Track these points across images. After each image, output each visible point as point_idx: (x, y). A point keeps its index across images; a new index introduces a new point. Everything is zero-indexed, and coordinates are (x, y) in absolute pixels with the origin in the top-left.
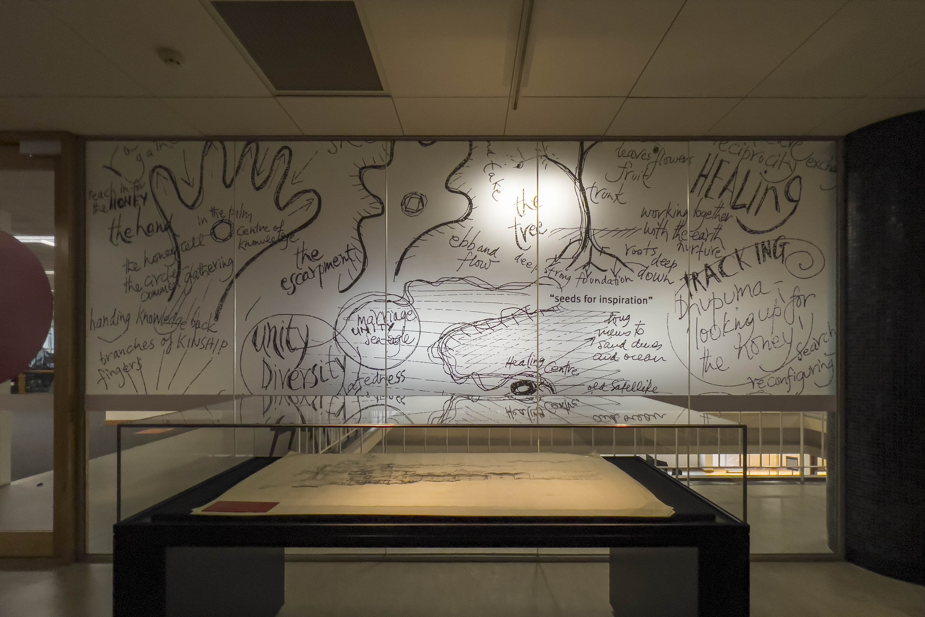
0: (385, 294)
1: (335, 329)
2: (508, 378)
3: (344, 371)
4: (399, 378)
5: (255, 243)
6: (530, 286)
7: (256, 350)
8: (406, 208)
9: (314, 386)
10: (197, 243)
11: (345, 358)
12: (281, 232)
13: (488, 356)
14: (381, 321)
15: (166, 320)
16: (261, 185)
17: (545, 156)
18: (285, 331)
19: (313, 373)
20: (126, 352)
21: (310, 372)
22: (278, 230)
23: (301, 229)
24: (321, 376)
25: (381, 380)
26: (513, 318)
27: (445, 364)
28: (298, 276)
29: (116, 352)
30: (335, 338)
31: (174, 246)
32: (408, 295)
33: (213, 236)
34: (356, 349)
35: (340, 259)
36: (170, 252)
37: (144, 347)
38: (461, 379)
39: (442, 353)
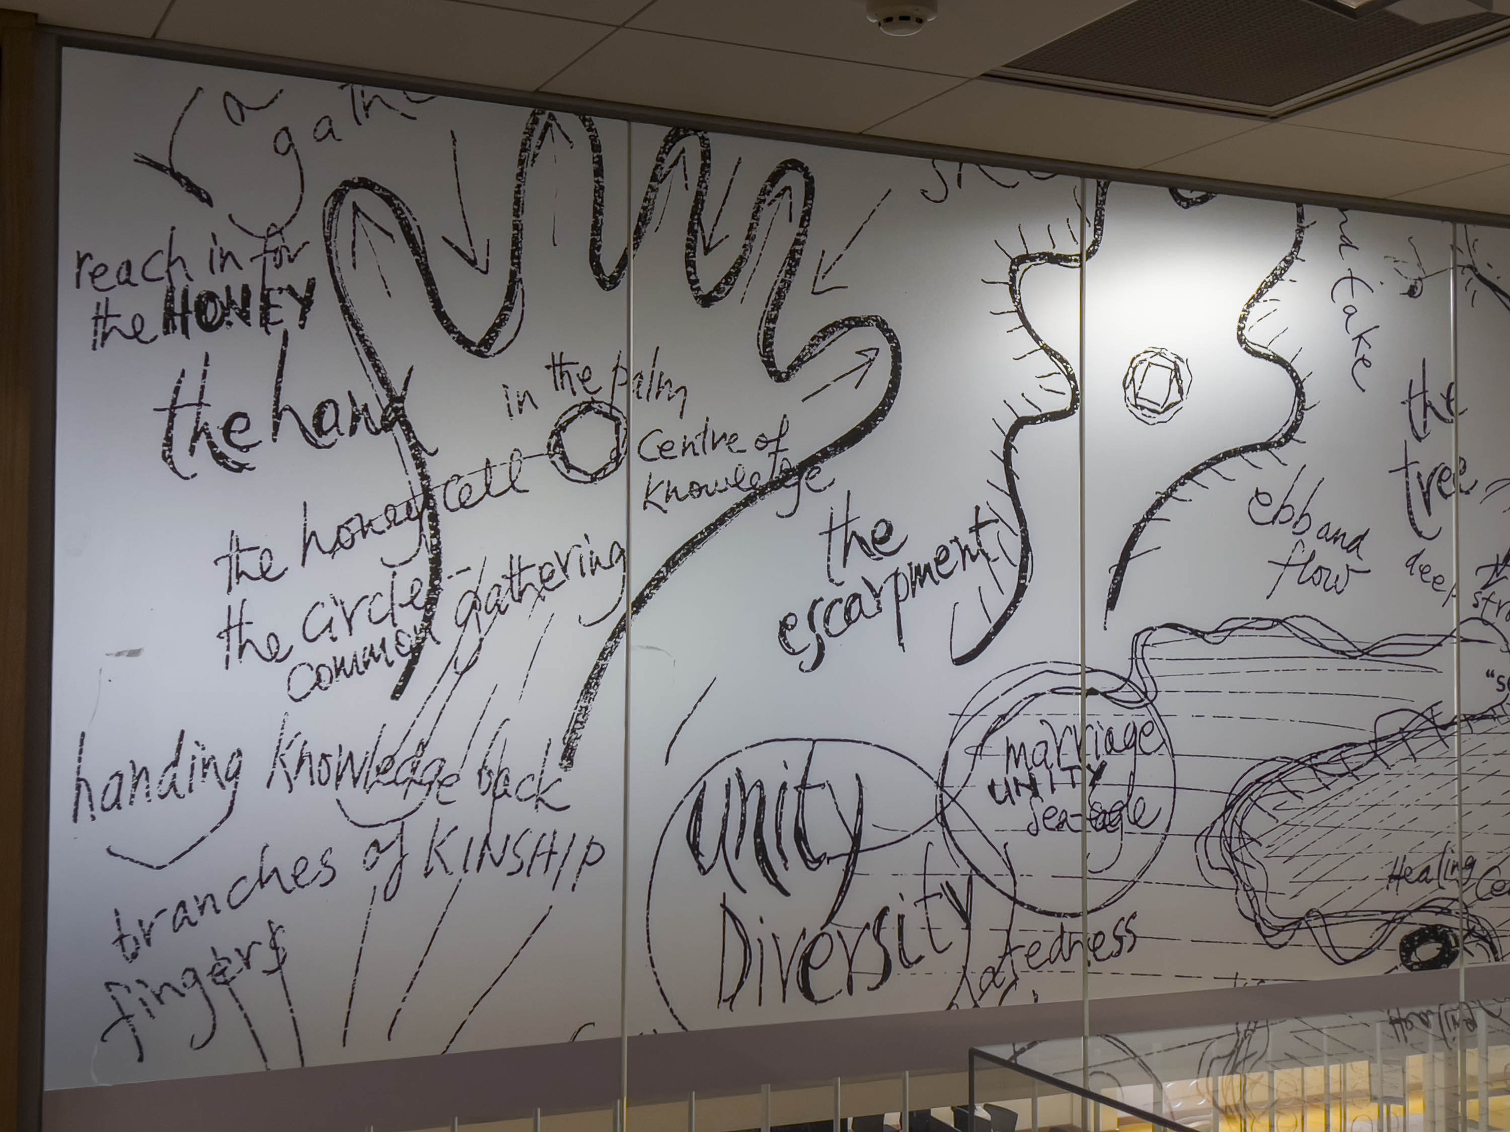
0: (1079, 669)
1: (941, 785)
2: (1394, 921)
3: (968, 927)
4: (1119, 939)
5: (697, 489)
6: (1439, 644)
7: (700, 867)
8: (1136, 396)
9: (881, 983)
10: (500, 482)
11: (970, 882)
12: (781, 456)
13: (1347, 857)
14: (1070, 758)
15: (386, 771)
16: (717, 288)
17: (1470, 267)
18: (791, 796)
19: (877, 937)
20: (222, 904)
21: (869, 933)
22: (772, 447)
23: (842, 450)
24: (901, 949)
25: (1071, 950)
26: (1403, 739)
27: (1241, 886)
28: (831, 605)
29: (182, 904)
30: (941, 817)
31: (418, 490)
32: (1144, 673)
33: (556, 458)
34: (1002, 852)
35: (955, 552)
36: (402, 514)
37: (296, 878)
38: (1279, 931)
39: (1231, 853)
